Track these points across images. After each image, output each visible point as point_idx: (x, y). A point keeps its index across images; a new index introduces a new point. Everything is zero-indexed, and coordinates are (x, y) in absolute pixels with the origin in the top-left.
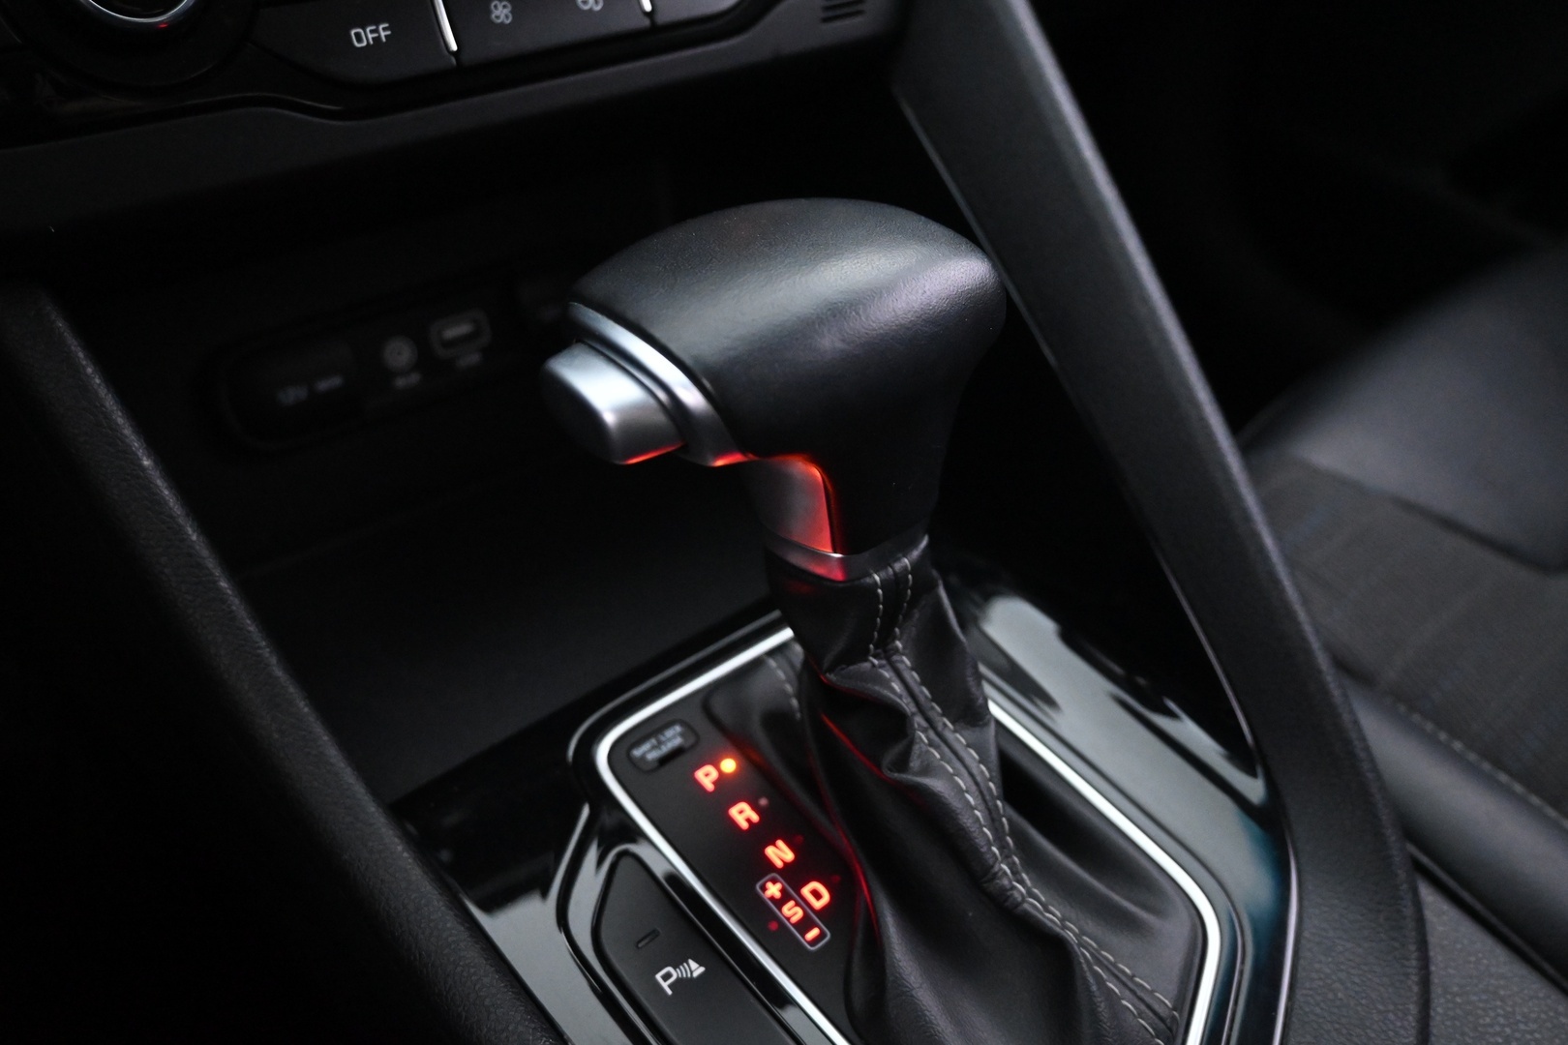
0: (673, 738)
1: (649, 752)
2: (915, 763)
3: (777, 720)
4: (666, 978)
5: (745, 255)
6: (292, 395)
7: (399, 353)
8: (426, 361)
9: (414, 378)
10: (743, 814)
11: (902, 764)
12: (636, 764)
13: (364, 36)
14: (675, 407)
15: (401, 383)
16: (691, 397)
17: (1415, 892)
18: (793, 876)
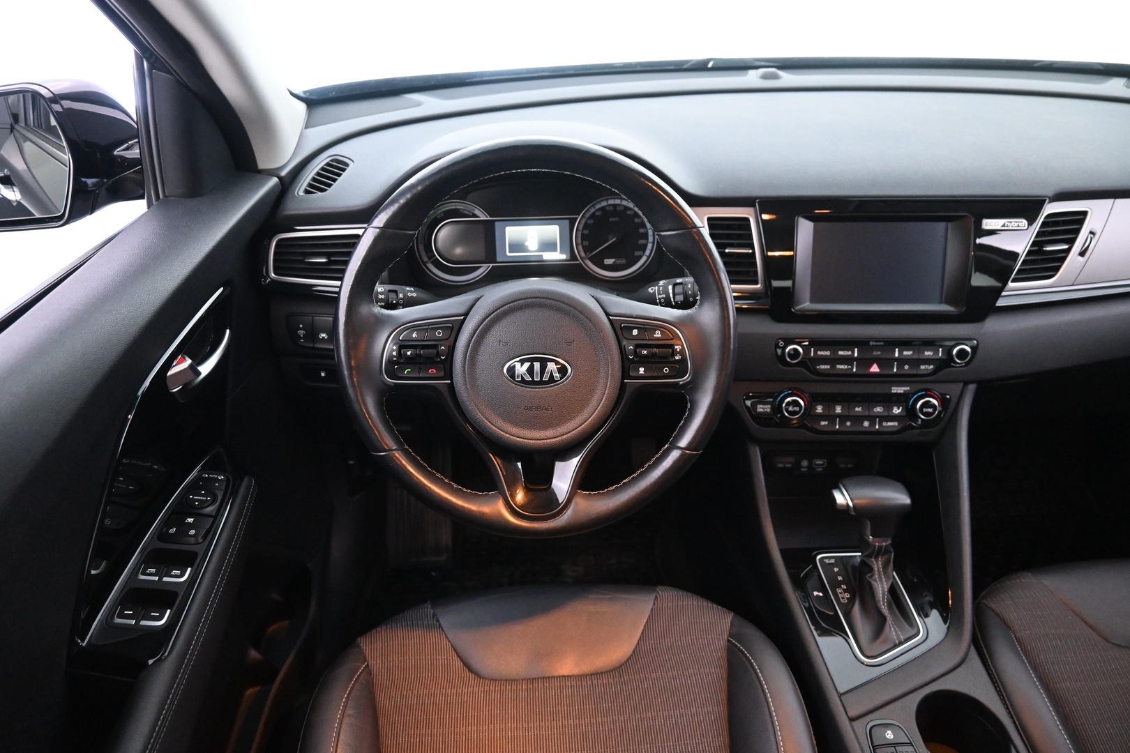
0: (832, 561)
1: (827, 561)
2: (873, 578)
3: (853, 567)
4: (816, 593)
5: (873, 484)
6: (780, 465)
7: (805, 463)
8: (810, 467)
9: (806, 469)
10: (840, 578)
11: (871, 577)
12: (825, 562)
13: (823, 423)
14: (848, 504)
15: (802, 469)
16: (851, 504)
17: (968, 650)
18: (845, 591)
